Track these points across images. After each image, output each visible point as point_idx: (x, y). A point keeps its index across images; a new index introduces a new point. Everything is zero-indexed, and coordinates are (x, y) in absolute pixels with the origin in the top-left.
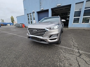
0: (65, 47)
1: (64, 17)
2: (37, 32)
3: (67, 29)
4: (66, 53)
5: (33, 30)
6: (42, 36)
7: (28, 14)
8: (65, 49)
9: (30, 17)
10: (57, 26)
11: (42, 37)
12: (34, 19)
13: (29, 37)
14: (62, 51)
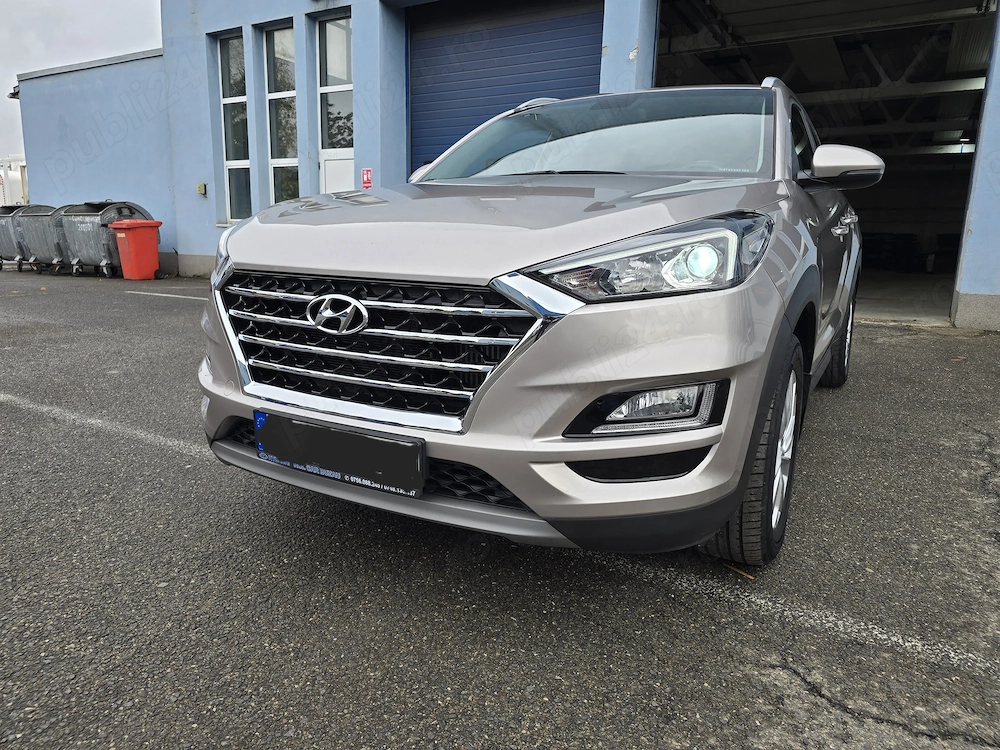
0: (846, 626)
1: (897, 106)
2: (378, 344)
3: (929, 322)
4: (860, 716)
5: (298, 309)
6: (456, 407)
7: (224, 40)
8: (846, 651)
9: (256, 100)
10: (719, 246)
11: (454, 423)
12: (336, 133)
13: (240, 429)
14: (796, 687)
